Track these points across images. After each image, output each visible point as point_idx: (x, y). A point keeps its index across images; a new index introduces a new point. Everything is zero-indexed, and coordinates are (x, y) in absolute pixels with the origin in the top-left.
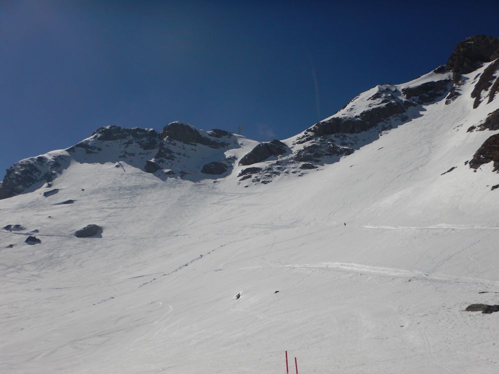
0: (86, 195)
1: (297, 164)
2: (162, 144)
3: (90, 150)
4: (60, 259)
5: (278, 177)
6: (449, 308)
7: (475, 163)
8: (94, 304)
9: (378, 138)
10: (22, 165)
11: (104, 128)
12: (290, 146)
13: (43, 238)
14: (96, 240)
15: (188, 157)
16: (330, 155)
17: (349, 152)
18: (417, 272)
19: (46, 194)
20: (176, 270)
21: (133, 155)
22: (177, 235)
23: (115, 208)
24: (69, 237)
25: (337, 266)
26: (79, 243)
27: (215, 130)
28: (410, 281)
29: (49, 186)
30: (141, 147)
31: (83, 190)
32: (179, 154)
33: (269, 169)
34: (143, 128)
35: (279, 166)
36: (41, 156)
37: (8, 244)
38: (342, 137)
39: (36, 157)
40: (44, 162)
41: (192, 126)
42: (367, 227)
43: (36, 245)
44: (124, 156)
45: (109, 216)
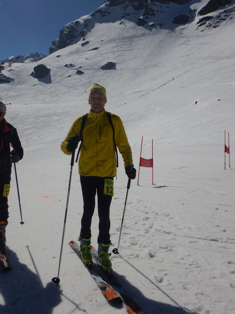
0: (104, 44)
2: (147, 6)
3: (104, 14)
5: (224, 22)
10: (68, 28)
13: (85, 71)
14: (113, 71)
15: (164, 13)
19: (83, 45)
20: (159, 88)
21: (129, 15)
22: (158, 66)
23: (121, 51)
24: (98, 70)
26: (104, 73)
29: (84, 39)
30: (134, 9)
31: (102, 41)
32: (158, 11)
33: (218, 17)
35: (225, 14)
36: (76, 20)
37: (68, 75)
39: (74, 22)
40: (79, 25)
43: (82, 75)
44: (124, 16)
45: (118, 56)
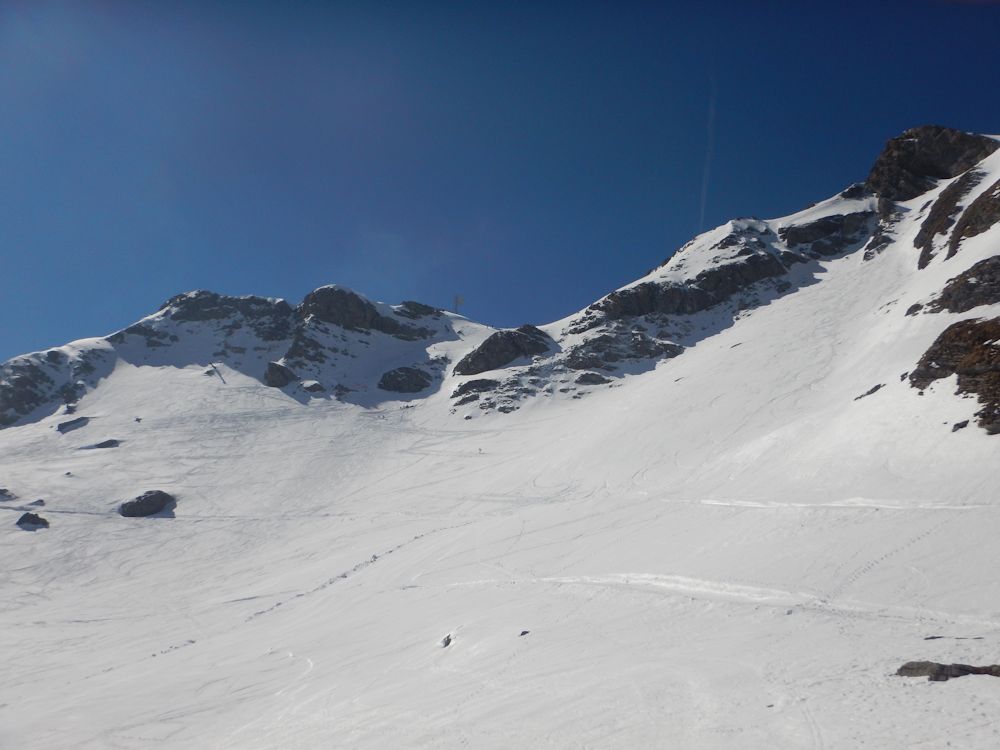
0: (145, 430)
1: (569, 374)
2: (299, 331)
3: (155, 339)
4: (87, 561)
5: (531, 400)
6: (865, 670)
7: (922, 378)
8: (154, 655)
9: (730, 324)
10: (16, 368)
11: (184, 296)
12: (557, 337)
13: (53, 516)
14: (161, 523)
15: (353, 356)
16: (635, 357)
17: (674, 352)
18: (804, 595)
19: (63, 428)
20: (324, 587)
21: (241, 350)
22: (327, 515)
23: (203, 457)
24: (108, 516)
25: (644, 581)
26: (127, 529)
27: (407, 304)
28: (789, 613)
29: (70, 411)
30: (258, 335)
31: (138, 420)
32: (335, 350)
33: (514, 383)
34: (262, 297)
35: (533, 378)
36: (54, 349)
38: (659, 321)
39: (45, 352)
40: (60, 363)
41: (363, 295)
42: (709, 502)
43: (38, 531)
44: (223, 353)
45: (189, 474)
